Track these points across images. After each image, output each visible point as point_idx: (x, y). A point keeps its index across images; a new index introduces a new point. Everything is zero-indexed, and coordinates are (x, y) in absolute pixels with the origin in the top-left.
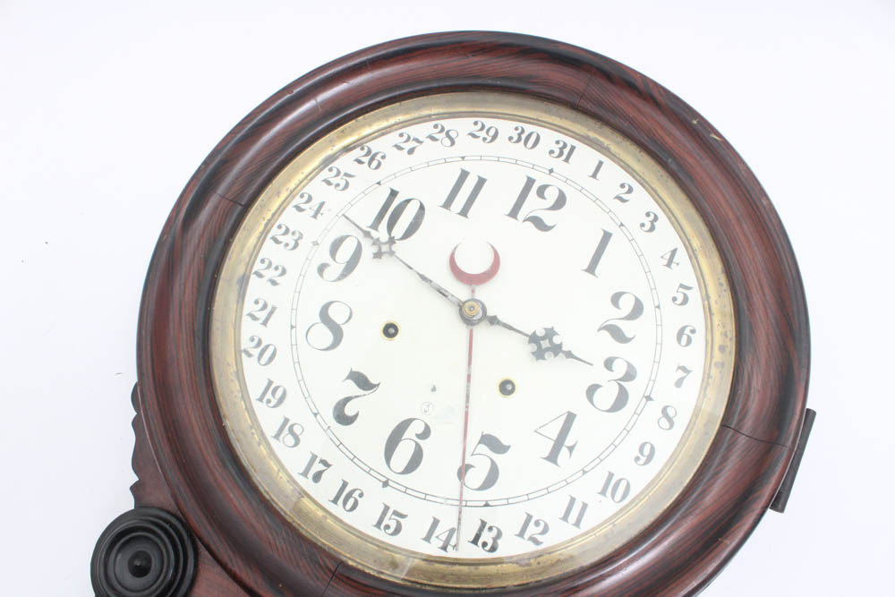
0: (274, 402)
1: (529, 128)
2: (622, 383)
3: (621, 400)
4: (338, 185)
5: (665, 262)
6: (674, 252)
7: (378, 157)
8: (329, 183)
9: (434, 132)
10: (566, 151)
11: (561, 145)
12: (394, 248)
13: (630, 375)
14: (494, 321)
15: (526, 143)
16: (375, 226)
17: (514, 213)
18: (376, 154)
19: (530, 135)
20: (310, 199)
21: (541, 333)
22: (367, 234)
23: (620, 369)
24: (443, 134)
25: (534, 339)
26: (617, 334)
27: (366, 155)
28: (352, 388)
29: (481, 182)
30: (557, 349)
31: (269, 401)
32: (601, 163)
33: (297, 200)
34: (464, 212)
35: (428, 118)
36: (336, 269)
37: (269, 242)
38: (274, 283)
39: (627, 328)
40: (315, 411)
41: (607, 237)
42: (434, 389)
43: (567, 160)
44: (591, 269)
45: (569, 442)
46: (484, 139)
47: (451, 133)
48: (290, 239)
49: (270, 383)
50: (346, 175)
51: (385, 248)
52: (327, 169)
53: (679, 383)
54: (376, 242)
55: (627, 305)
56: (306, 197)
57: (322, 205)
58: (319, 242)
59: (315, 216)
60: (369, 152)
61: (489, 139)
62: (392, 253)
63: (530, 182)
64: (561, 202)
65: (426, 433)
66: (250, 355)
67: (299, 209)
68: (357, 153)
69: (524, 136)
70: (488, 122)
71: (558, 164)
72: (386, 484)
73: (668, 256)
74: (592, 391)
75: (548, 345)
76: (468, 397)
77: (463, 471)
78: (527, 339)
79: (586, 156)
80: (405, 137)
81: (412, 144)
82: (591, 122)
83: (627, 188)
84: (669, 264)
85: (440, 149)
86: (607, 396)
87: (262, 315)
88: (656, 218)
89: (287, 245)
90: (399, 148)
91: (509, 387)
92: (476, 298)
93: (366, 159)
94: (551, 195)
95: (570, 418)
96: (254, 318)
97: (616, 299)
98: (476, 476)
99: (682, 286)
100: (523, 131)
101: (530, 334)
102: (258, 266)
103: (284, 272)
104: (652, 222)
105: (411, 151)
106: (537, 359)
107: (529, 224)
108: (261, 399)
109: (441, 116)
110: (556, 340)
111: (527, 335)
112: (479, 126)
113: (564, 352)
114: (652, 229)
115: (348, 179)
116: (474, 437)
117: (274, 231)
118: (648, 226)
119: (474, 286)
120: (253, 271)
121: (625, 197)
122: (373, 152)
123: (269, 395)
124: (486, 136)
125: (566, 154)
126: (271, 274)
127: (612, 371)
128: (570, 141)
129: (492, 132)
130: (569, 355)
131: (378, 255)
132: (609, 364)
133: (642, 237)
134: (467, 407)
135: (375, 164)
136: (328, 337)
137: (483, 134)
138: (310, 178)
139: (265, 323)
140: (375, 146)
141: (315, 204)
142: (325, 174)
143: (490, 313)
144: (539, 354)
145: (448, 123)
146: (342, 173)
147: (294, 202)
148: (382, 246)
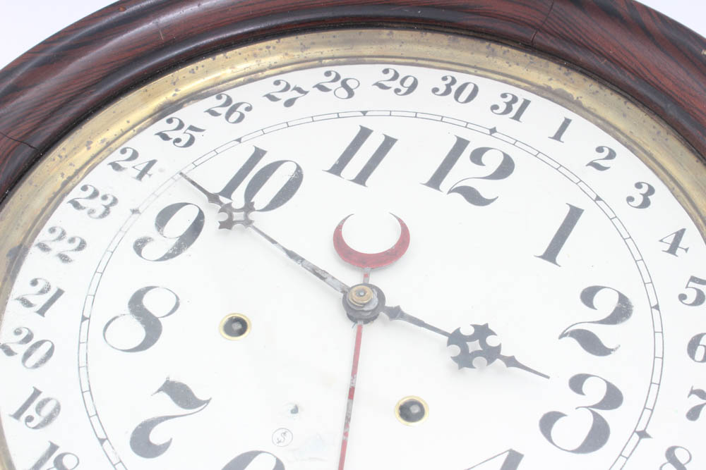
0: (38, 420)
1: (461, 78)
2: (595, 410)
3: (598, 436)
4: (178, 140)
5: (667, 247)
6: (679, 235)
7: (241, 109)
8: (165, 137)
9: (324, 80)
10: (516, 107)
11: (509, 98)
12: (252, 216)
13: (613, 398)
14: (396, 313)
15: (456, 97)
16: (228, 191)
17: (435, 182)
18: (238, 105)
19: (465, 85)
20: (135, 155)
21: (468, 331)
22: (213, 198)
23: (595, 391)
24: (339, 83)
25: (456, 338)
26: (590, 342)
27: (225, 105)
28: (166, 405)
29: (388, 143)
30: (492, 354)
31: (30, 419)
32: (567, 122)
33: (116, 156)
34: (361, 179)
35: (318, 62)
36: (162, 243)
37: (65, 206)
38: (64, 258)
39: (606, 335)
40: (102, 436)
41: (574, 214)
42: (295, 410)
43: (517, 117)
44: (551, 254)
46: (397, 91)
47: (348, 83)
48: (98, 205)
49: (37, 393)
50: (192, 128)
51: (238, 216)
52: (164, 120)
53: (693, 415)
54: (227, 209)
55: (606, 303)
56: (129, 153)
57: (152, 163)
58: (141, 210)
59: (140, 177)
60: (229, 101)
61: (404, 90)
62: (248, 223)
63: (461, 144)
64: (506, 168)
66: (11, 353)
67: (116, 166)
68: (211, 102)
69: (454, 88)
70: (403, 71)
71: (504, 123)
73: (671, 240)
74: (548, 422)
75: (480, 348)
76: (348, 419)
78: (446, 339)
79: (545, 113)
80: (283, 85)
81: (291, 94)
82: (553, 67)
83: (606, 152)
84: (673, 250)
85: (334, 101)
86: (575, 427)
87: (40, 301)
88: (651, 190)
89: (91, 212)
90: (272, 98)
91: (415, 410)
92: (370, 283)
93: (224, 111)
94: (492, 161)
95: (513, 459)
96: (27, 304)
97: (588, 296)
99: (693, 279)
100: (454, 81)
101: (451, 331)
102: (44, 236)
103: (82, 245)
104: (646, 196)
105: (289, 103)
106: (461, 367)
107: (459, 198)
108: (17, 416)
109: (336, 61)
110: (491, 341)
111: (445, 334)
112: (391, 74)
113: (503, 358)
114: (646, 203)
115: (194, 133)
117: (76, 193)
118: (639, 200)
119: (368, 269)
120: (36, 241)
121: (603, 163)
122: (234, 103)
123: (31, 411)
124: (400, 87)
125: (513, 109)
126: (63, 246)
127: (583, 394)
128: (522, 95)
129: (409, 83)
130: (511, 362)
131: (227, 225)
132: (577, 383)
133: (630, 215)
134: (346, 434)
135: (235, 116)
136: (139, 333)
137: (396, 84)
138: (138, 128)
139: (42, 312)
140: (236, 95)
141: (141, 163)
142: (162, 125)
143: (389, 303)
144: (464, 360)
145: (345, 71)
146: (186, 126)
147: (112, 158)
148: (235, 214)
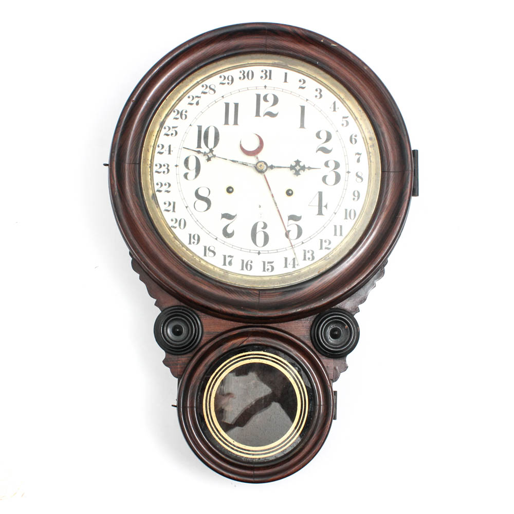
0: (196, 242)
1: (246, 69)
2: (335, 170)
3: (338, 178)
4: (172, 134)
5: (333, 110)
6: (334, 103)
7: (184, 113)
8: (167, 135)
9: (203, 89)
10: (268, 74)
11: (264, 72)
12: (214, 153)
13: (337, 165)
14: (272, 167)
15: (248, 78)
16: (199, 146)
17: (258, 114)
18: (182, 112)
19: (248, 73)
20: (163, 146)
21: (294, 164)
22: (199, 152)
23: (332, 165)
24: (208, 88)
25: (292, 168)
26: (325, 150)
27: (178, 114)
28: (226, 221)
29: (236, 105)
30: (303, 168)
31: (194, 243)
32: (286, 74)
33: (158, 150)
34: (236, 123)
35: (198, 83)
36: (192, 173)
37: (155, 175)
38: (168, 192)
39: (328, 146)
40: (215, 238)
41: (303, 108)
42: (260, 207)
43: (270, 78)
44: (302, 126)
45: (324, 204)
46: (228, 83)
47: (211, 87)
48: (164, 169)
49: (190, 235)
50: (173, 127)
51: (210, 155)
52: (163, 129)
53: (358, 161)
54: (205, 154)
55: (324, 136)
56: (161, 146)
57: (170, 146)
58: (178, 164)
59: (169, 153)
60: (178, 112)
61: (230, 82)
62: (214, 156)
63: (258, 96)
64: (276, 101)
65: (265, 226)
66: (175, 228)
67: (161, 153)
68: (173, 115)
69: (246, 75)
70: (226, 74)
71: (267, 82)
72: (259, 253)
73: (333, 107)
74: (324, 179)
75: (299, 168)
76: (275, 203)
77: (287, 235)
78: (289, 169)
79: (278, 73)
80: (191, 98)
81: (196, 100)
82: (274, 56)
83: (302, 81)
84: (334, 110)
85: (210, 96)
86: (331, 178)
87: (171, 208)
88: (321, 91)
89: (164, 172)
90: (191, 104)
91: (290, 192)
92: (260, 160)
93: (179, 116)
94: (271, 99)
95: (320, 194)
96: (168, 211)
97: (318, 135)
98: (293, 234)
99: (344, 118)
100: (244, 72)
101: (289, 166)
102: (157, 188)
103: (170, 185)
104: (320, 93)
105: (197, 103)
106: (297, 176)
107: (267, 117)
108: (190, 243)
109: (203, 80)
110: (301, 164)
111: (288, 168)
112: (223, 78)
113: (307, 168)
114: (321, 96)
115: (175, 129)
116: (285, 219)
117: (155, 168)
118: (319, 96)
119: (256, 155)
120: (156, 191)
121: (303, 86)
122: (180, 112)
123: (192, 240)
124: (228, 82)
125: (268, 75)
126: (164, 188)
127: (329, 167)
128: (268, 68)
129: (230, 78)
130: (309, 168)
131: (209, 159)
132: (326, 164)
133: (317, 101)
134: (277, 208)
135: (184, 117)
136: (205, 205)
137: (226, 81)
138: (158, 136)
139: (174, 211)
140: (179, 107)
141: (166, 148)
142: (163, 131)
143: (269, 165)
144: (297, 173)
145: (208, 82)
146: (171, 128)
147: (156, 151)
148: (209, 155)
